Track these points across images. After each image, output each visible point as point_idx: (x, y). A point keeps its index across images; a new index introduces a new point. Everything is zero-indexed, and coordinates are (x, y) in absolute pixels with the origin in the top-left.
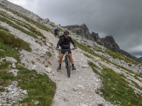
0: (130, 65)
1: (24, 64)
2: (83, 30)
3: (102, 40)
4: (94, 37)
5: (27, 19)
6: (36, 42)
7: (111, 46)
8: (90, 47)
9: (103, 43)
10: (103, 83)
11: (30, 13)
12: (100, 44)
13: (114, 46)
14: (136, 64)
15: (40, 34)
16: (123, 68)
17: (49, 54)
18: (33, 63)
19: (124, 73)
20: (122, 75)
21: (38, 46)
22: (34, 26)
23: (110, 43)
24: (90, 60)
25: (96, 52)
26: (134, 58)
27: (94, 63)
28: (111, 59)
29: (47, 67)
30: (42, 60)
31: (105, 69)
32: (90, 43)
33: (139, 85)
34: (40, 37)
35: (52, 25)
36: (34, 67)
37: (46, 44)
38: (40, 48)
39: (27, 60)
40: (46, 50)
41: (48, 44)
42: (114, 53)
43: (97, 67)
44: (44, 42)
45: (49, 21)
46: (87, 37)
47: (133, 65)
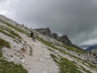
0: (79, 55)
1: (5, 58)
2: (47, 32)
3: (60, 38)
4: (55, 36)
5: (8, 25)
6: (14, 41)
7: (66, 42)
8: (52, 43)
9: (61, 40)
10: (60, 69)
11: (10, 20)
12: (59, 41)
13: (68, 42)
14: (83, 54)
15: (17, 35)
16: (74, 57)
17: (23, 50)
18: (12, 56)
19: (75, 60)
20: (74, 62)
21: (15, 44)
22: (13, 30)
23: (65, 40)
24: (52, 53)
25: (56, 46)
26: (82, 50)
27: (55, 55)
28: (67, 51)
29: (21, 59)
30: (18, 54)
31: (62, 59)
32: (52, 40)
33: (85, 68)
34: (17, 38)
35: (26, 28)
36: (12, 60)
37: (21, 43)
38: (17, 45)
39: (7, 55)
40: (21, 47)
41: (22, 42)
42: (68, 47)
43: (56, 58)
44: (20, 41)
45: (23, 26)
46: (50, 36)
47: (81, 55)
